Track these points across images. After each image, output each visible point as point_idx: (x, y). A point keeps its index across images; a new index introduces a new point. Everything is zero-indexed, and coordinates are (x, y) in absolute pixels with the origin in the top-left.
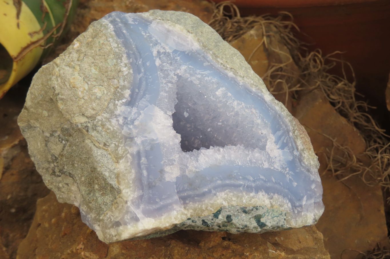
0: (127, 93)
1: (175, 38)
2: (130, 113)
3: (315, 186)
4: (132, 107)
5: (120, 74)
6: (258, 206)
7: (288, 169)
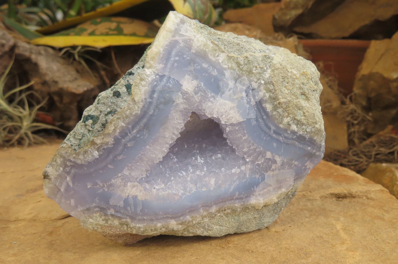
0: (269, 107)
1: (271, 188)
2: (254, 96)
3: (72, 205)
4: (256, 102)
5: (286, 114)
6: (104, 127)
7: (106, 190)
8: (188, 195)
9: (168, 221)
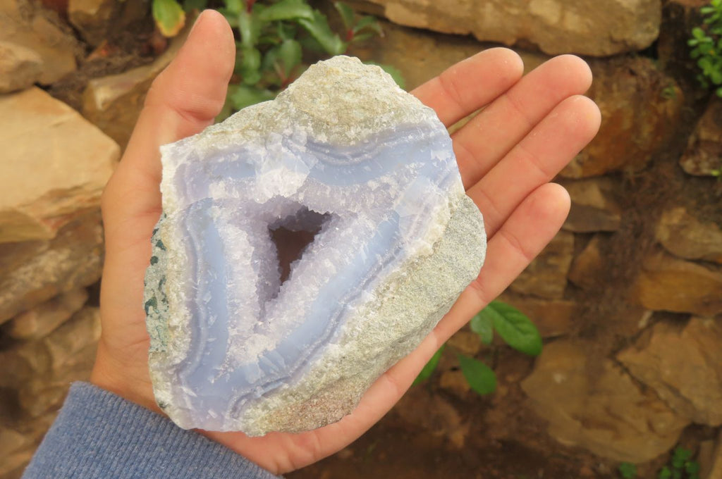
0: (323, 138)
1: (417, 219)
3: (214, 417)
4: (305, 146)
5: (346, 127)
6: (168, 302)
7: (232, 370)
8: (314, 301)
9: (324, 350)
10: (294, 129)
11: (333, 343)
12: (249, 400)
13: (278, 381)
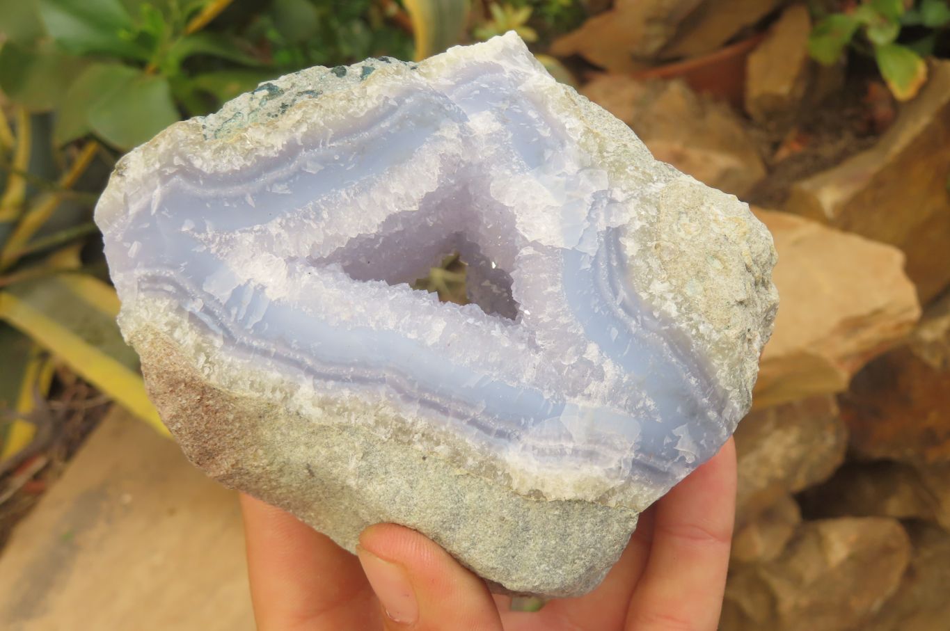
0: (631, 247)
2: (608, 214)
3: (129, 253)
4: (608, 228)
5: (664, 275)
6: (283, 112)
7: (213, 251)
8: (371, 327)
9: (298, 376)
10: (627, 201)
11: (315, 387)
12: (174, 296)
13: (222, 326)
